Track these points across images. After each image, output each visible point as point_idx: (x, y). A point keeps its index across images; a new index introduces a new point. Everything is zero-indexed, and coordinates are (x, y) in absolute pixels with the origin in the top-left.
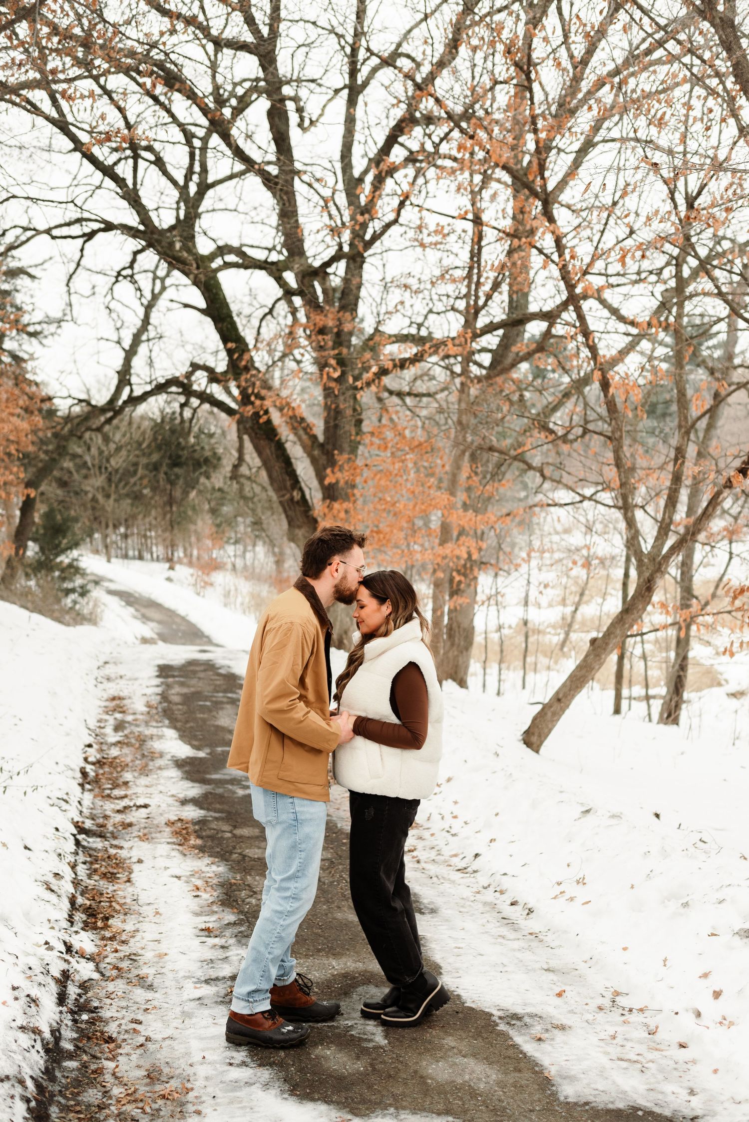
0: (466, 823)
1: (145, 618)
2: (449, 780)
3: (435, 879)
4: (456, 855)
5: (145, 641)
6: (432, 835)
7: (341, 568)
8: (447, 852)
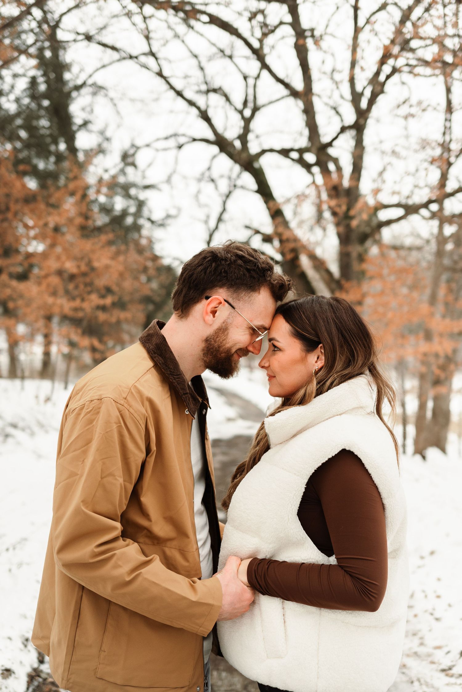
0: (450, 605)
1: (231, 404)
2: (432, 553)
3: (416, 684)
4: (439, 648)
5: (229, 420)
6: (416, 616)
7: (224, 312)
8: (431, 642)
